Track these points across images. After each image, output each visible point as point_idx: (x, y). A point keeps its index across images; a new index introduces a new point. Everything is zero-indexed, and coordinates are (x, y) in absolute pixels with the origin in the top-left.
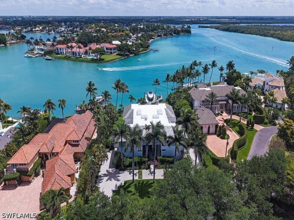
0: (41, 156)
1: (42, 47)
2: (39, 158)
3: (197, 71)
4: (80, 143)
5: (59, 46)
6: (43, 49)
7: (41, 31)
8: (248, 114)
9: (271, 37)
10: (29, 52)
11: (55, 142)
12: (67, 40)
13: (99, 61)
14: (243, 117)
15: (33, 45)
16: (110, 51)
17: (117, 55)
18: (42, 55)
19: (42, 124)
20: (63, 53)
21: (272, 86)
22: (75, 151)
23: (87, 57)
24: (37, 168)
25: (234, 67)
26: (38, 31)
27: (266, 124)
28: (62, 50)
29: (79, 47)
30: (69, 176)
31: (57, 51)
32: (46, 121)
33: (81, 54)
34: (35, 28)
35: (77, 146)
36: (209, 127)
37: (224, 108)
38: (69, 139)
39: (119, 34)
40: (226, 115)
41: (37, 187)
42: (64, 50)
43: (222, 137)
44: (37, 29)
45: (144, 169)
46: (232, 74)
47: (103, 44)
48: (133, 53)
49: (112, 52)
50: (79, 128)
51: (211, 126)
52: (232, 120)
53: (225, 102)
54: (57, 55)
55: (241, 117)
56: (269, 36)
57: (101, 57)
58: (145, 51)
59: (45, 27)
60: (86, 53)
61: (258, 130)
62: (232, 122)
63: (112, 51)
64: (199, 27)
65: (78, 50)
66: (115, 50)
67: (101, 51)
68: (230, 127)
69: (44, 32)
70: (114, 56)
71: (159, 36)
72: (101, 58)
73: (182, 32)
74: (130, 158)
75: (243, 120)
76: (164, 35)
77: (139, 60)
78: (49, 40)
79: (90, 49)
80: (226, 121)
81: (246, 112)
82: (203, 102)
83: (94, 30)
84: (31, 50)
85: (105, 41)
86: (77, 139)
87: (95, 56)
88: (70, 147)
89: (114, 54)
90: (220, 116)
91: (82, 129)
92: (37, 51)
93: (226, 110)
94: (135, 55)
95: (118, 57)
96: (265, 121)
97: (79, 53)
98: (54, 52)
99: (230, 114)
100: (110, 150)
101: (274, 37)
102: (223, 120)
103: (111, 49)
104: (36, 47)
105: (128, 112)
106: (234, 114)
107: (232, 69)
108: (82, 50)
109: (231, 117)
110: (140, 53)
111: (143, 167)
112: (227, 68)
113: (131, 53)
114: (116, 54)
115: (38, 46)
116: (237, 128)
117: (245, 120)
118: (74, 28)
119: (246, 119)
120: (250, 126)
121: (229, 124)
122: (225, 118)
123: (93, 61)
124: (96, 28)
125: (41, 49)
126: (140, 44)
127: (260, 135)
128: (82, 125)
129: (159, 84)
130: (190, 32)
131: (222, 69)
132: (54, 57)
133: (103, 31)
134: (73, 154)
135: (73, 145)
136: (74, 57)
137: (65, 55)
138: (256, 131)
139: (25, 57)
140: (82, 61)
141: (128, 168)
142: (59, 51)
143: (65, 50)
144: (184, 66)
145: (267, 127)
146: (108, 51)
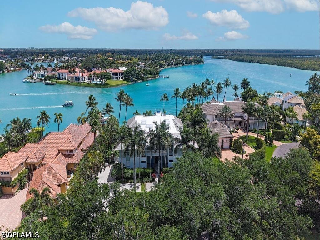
0: (29, 167)
1: (43, 73)
2: (26, 168)
3: (210, 90)
4: (75, 153)
5: (61, 71)
6: (43, 75)
7: (44, 60)
8: (266, 131)
9: (288, 66)
10: (28, 78)
11: (46, 152)
12: (70, 66)
13: (104, 85)
14: (261, 134)
15: (33, 71)
16: (116, 76)
17: (124, 80)
18: (42, 81)
19: (33, 137)
20: (65, 78)
21: (292, 104)
22: (69, 162)
23: (91, 82)
24: (22, 179)
25: (248, 85)
26: (40, 61)
27: (286, 140)
28: (64, 75)
29: (83, 72)
30: (59, 186)
31: (58, 76)
32: (39, 135)
33: (84, 79)
34: (37, 57)
35: (71, 156)
36: (223, 142)
37: (239, 125)
38: (62, 148)
39: (127, 62)
40: (242, 132)
41: (21, 199)
42: (66, 76)
43: (237, 152)
44: (39, 58)
45: (147, 181)
46: (248, 92)
47: (109, 69)
48: (141, 79)
49: (119, 78)
50: (75, 138)
51: (225, 140)
52: (248, 137)
53: (240, 119)
54: (58, 81)
55: (258, 135)
56: (286, 65)
57: (106, 81)
58: (154, 78)
59: (48, 57)
60: (90, 78)
61: (278, 146)
62: (249, 138)
63: (119, 76)
64: (212, 58)
65: (81, 74)
66: (121, 75)
67: (106, 75)
68: (246, 143)
69: (46, 62)
70: (120, 81)
71: (169, 65)
72: (106, 83)
73: (194, 62)
74: (132, 169)
75: (260, 136)
76: (174, 64)
77: (147, 84)
78: (50, 66)
79: (94, 74)
80: (242, 138)
81: (264, 130)
82: (216, 117)
83: (100, 59)
84: (30, 76)
85: (111, 66)
86: (72, 148)
87: (100, 81)
88: (63, 157)
89: (121, 80)
90: (235, 133)
91: (78, 139)
92: (37, 77)
93: (242, 128)
94: (143, 81)
95: (125, 82)
96: (285, 137)
97: (82, 78)
98: (56, 78)
99: (246, 131)
100: (110, 164)
101: (291, 67)
102: (238, 137)
103: (117, 75)
104: (36, 72)
105: (131, 122)
106: (250, 131)
107: (248, 87)
108: (86, 75)
109: (247, 134)
110: (149, 79)
111: (146, 179)
112: (242, 87)
113: (139, 79)
114: (122, 79)
115: (38, 72)
116: (255, 144)
117: (263, 137)
118: (79, 57)
119: (264, 135)
120: (269, 142)
121: (245, 140)
122: (241, 135)
123: (97, 85)
124: (103, 57)
125: (41, 74)
126: (149, 71)
127: (280, 151)
128: (78, 136)
129: (168, 100)
130: (203, 63)
131: (236, 88)
132: (55, 82)
133: (110, 60)
134: (66, 165)
135: (66, 156)
136: (77, 82)
137: (67, 81)
138: (276, 147)
139: (23, 82)
140: (86, 86)
141: (130, 181)
142: (61, 76)
143: (68, 74)
144: (194, 84)
145: (288, 143)
146: (114, 76)
